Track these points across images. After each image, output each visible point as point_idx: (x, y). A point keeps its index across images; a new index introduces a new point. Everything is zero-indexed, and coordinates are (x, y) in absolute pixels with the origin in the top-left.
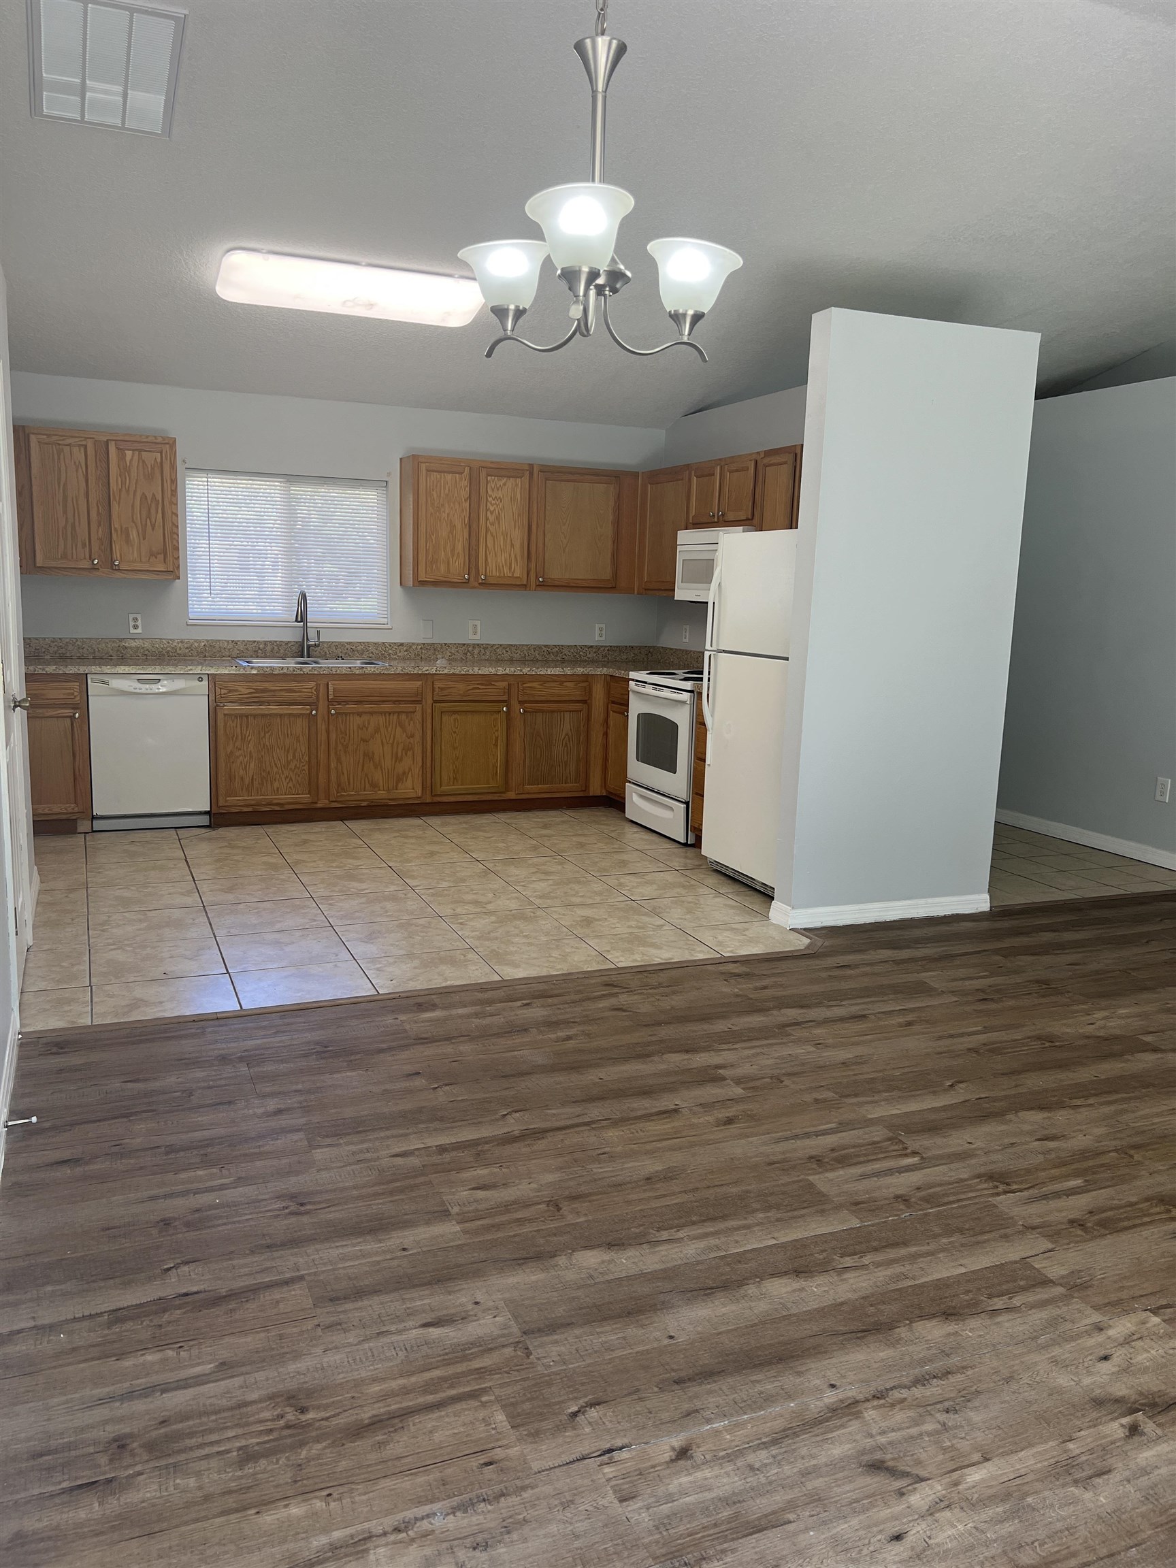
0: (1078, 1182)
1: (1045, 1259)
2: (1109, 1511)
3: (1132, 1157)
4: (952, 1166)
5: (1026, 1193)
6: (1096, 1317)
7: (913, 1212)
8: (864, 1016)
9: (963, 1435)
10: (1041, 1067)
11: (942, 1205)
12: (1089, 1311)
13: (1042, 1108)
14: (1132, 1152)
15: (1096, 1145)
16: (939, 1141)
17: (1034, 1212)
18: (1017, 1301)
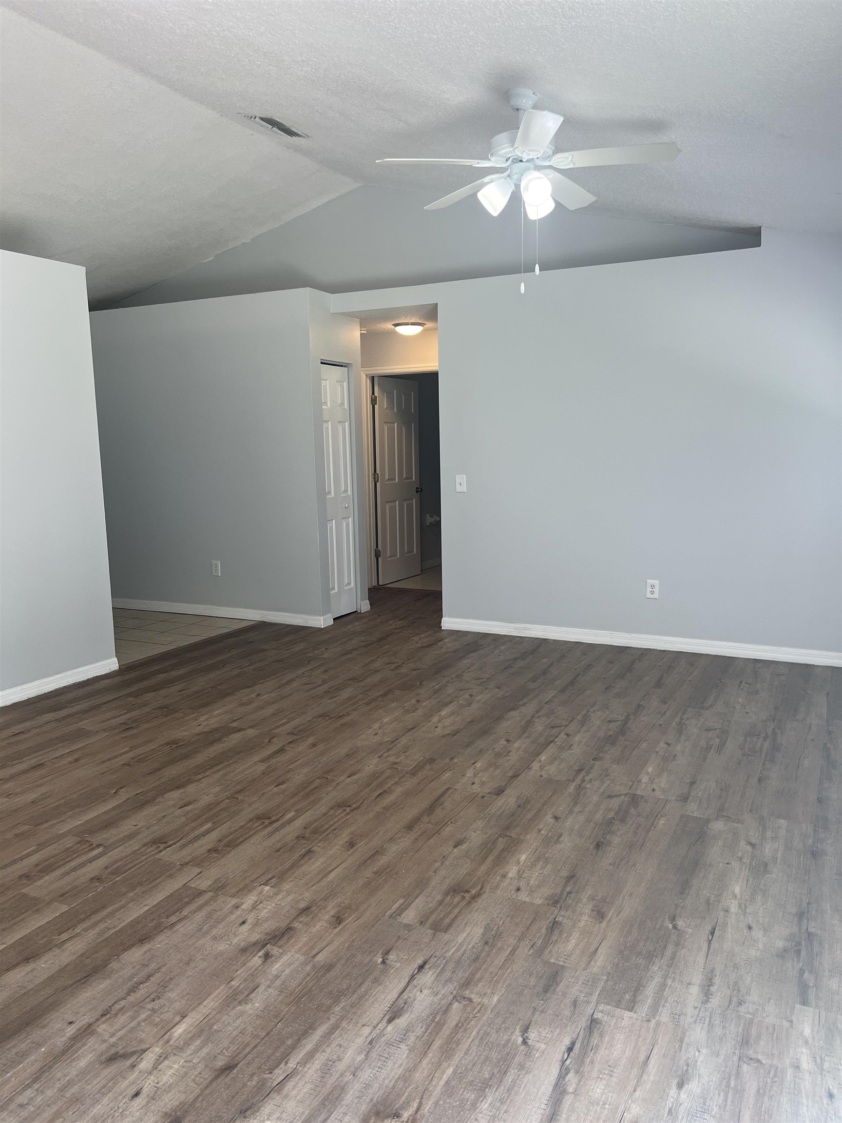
0: (209, 825)
1: (198, 879)
2: (262, 1010)
3: (237, 798)
4: (127, 845)
5: (178, 844)
6: (234, 901)
7: (105, 884)
8: (42, 764)
9: (167, 1009)
10: (173, 762)
11: (125, 872)
12: (229, 899)
13: (178, 788)
14: (237, 796)
15: (215, 799)
16: (114, 831)
17: (186, 854)
18: (185, 913)
